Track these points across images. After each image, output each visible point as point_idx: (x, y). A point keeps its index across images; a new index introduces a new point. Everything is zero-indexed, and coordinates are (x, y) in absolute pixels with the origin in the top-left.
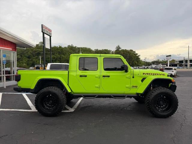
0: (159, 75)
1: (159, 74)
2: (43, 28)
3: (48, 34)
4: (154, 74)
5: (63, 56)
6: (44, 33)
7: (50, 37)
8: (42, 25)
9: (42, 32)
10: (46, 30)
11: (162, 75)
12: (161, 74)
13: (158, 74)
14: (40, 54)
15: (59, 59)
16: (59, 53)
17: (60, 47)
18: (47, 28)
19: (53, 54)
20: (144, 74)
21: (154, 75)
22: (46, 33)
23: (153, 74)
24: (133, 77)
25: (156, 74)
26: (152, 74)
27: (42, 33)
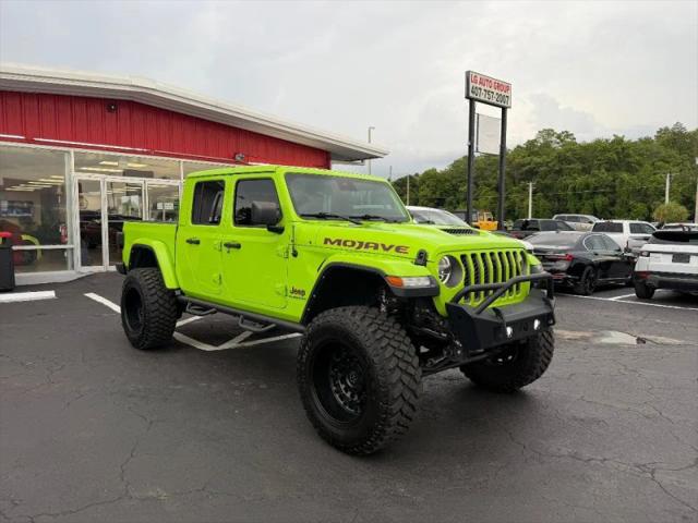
0: (380, 247)
1: (383, 246)
2: (471, 85)
3: (494, 101)
4: (361, 244)
5: (625, 176)
6: (472, 101)
7: (504, 110)
8: (468, 73)
9: (467, 97)
10: (483, 88)
11: (393, 249)
12: (391, 247)
13: (376, 247)
14: (537, 172)
15: (608, 190)
16: (612, 166)
17: (618, 141)
18: (485, 80)
19: (586, 171)
20: (326, 241)
21: (362, 249)
22: (482, 98)
23: (357, 245)
24: (295, 254)
25: (367, 246)
26: (354, 243)
27: (468, 101)
